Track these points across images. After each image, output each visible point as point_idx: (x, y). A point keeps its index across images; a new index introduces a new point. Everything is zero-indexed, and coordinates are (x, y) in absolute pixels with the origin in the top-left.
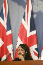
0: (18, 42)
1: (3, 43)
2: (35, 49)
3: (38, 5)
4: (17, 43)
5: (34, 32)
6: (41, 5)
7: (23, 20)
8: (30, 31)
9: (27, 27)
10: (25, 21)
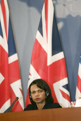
0: (30, 74)
1: (3, 78)
2: (63, 87)
3: (64, 5)
4: (30, 77)
5: (60, 56)
6: (71, 5)
7: (38, 33)
8: (53, 54)
10: (42, 35)
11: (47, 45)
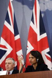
1: (12, 49)
2: (47, 53)
3: (44, 4)
4: (28, 48)
6: (48, 4)
7: (31, 22)
9: (37, 30)
10: (34, 23)
11: (36, 29)
